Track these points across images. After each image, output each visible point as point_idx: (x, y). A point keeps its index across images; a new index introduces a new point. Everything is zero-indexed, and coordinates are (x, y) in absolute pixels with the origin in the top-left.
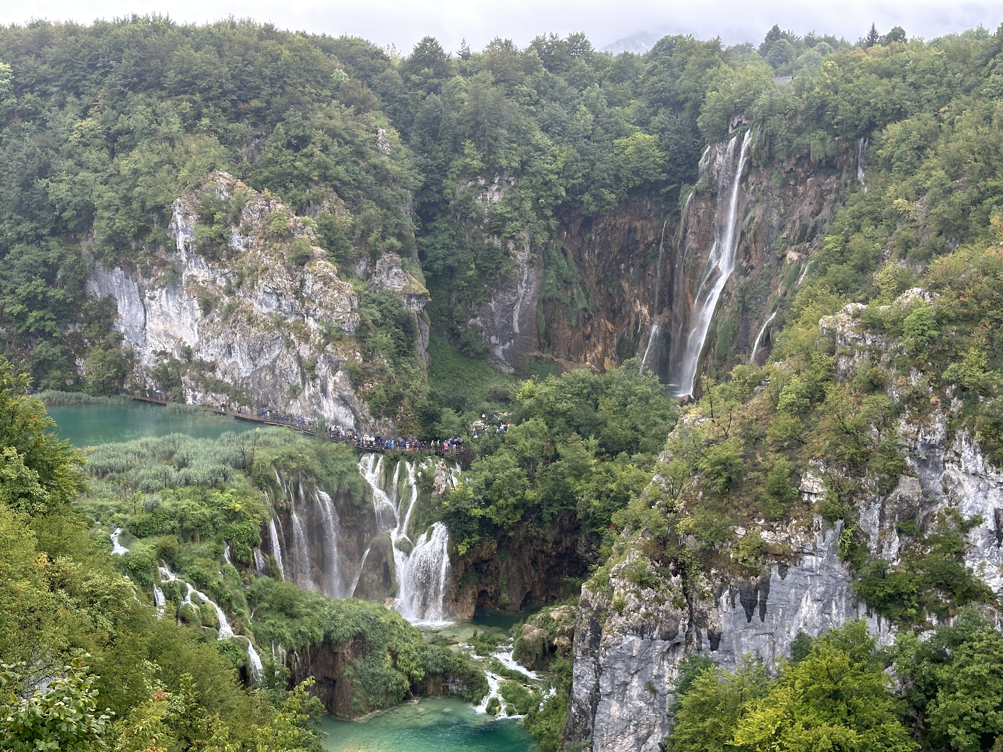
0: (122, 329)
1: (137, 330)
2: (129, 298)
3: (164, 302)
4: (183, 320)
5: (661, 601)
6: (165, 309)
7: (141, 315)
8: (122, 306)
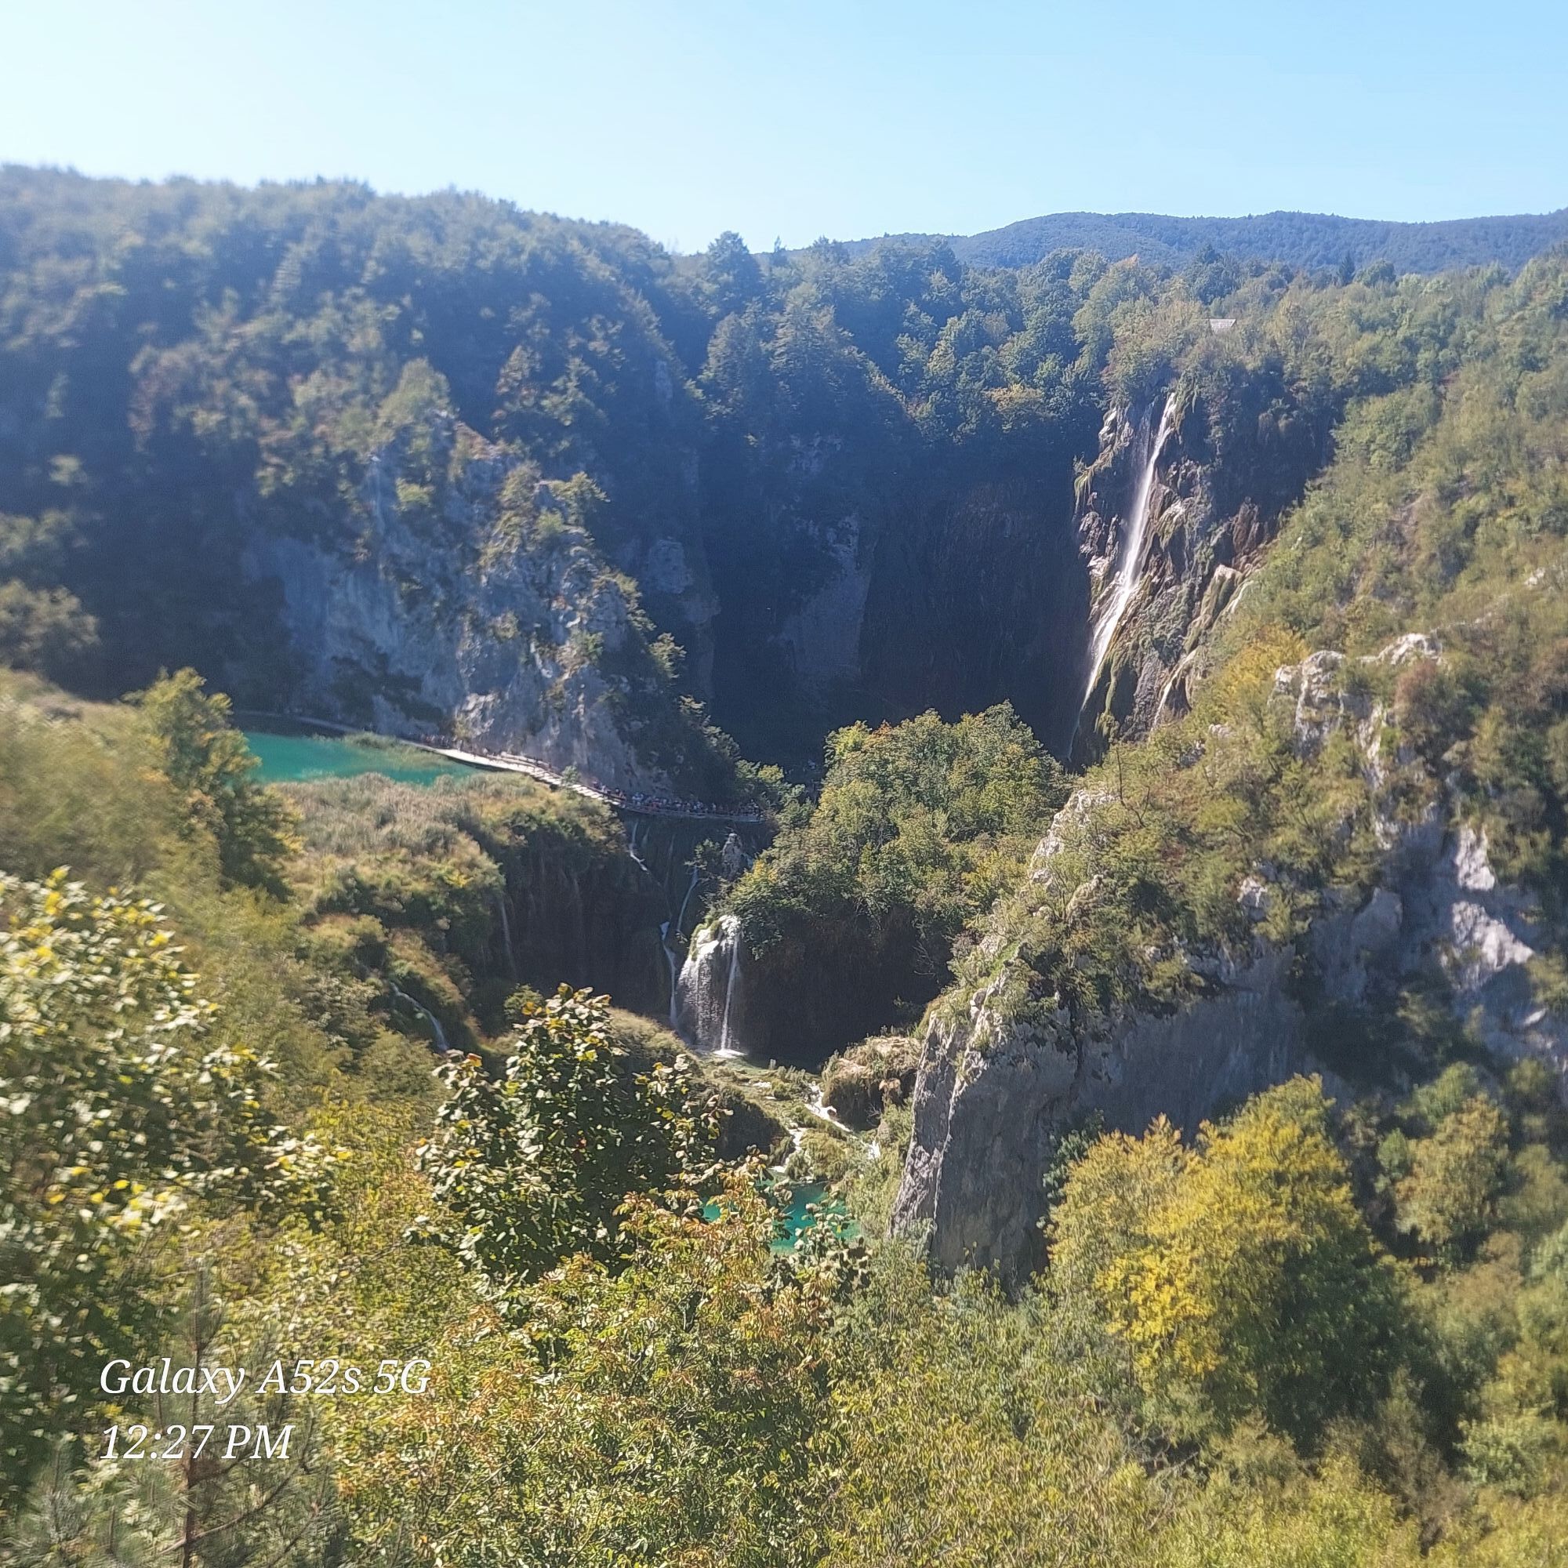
1: (311, 625)
2: (302, 580)
3: (350, 590)
4: (377, 616)
7: (317, 605)
8: (290, 591)
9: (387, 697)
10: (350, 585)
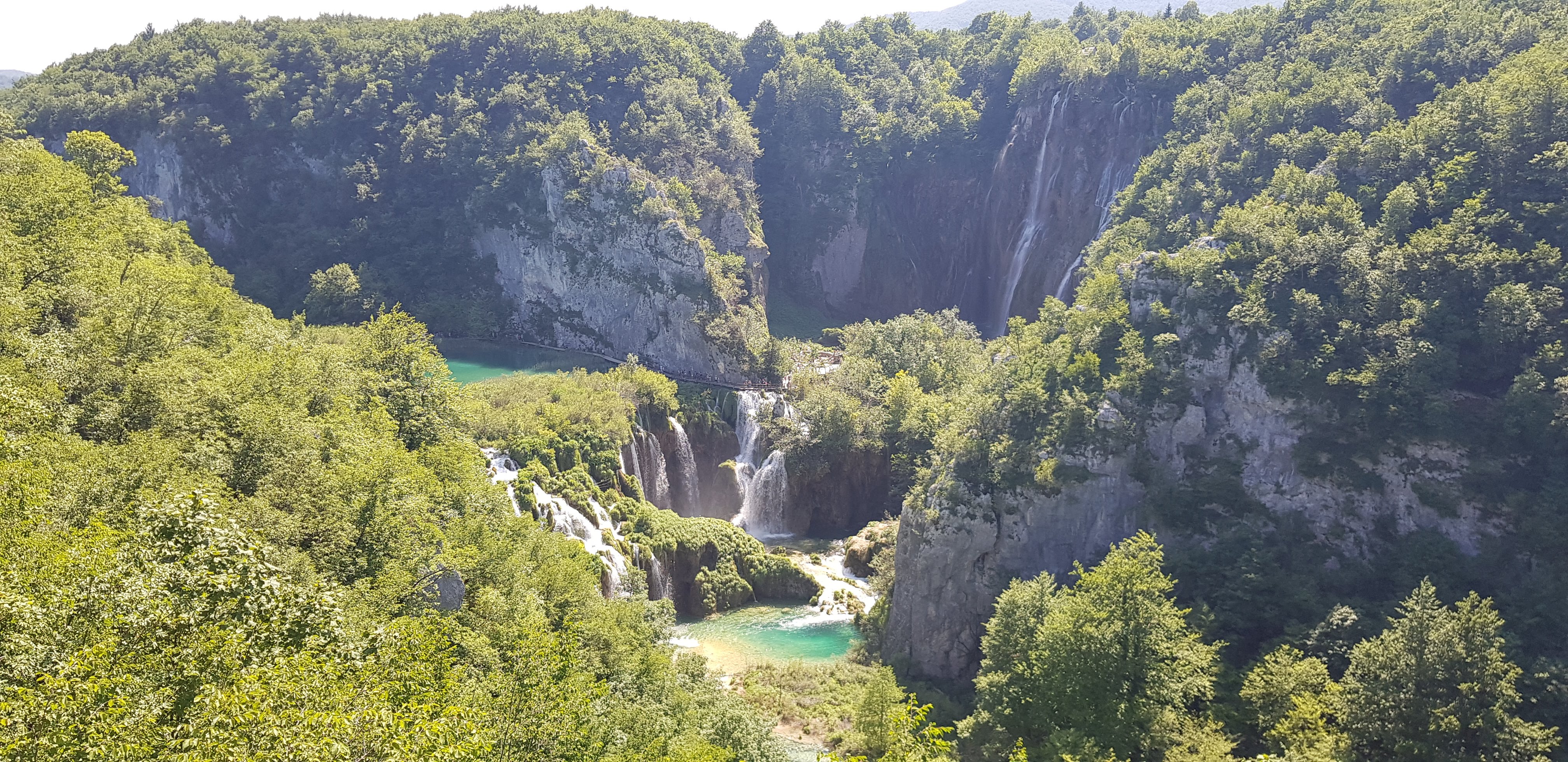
0: (502, 283)
1: (515, 282)
2: (507, 254)
3: (537, 258)
4: (554, 273)
5: (973, 517)
6: (538, 264)
7: (517, 269)
8: (501, 262)
9: (562, 324)
10: (536, 255)
